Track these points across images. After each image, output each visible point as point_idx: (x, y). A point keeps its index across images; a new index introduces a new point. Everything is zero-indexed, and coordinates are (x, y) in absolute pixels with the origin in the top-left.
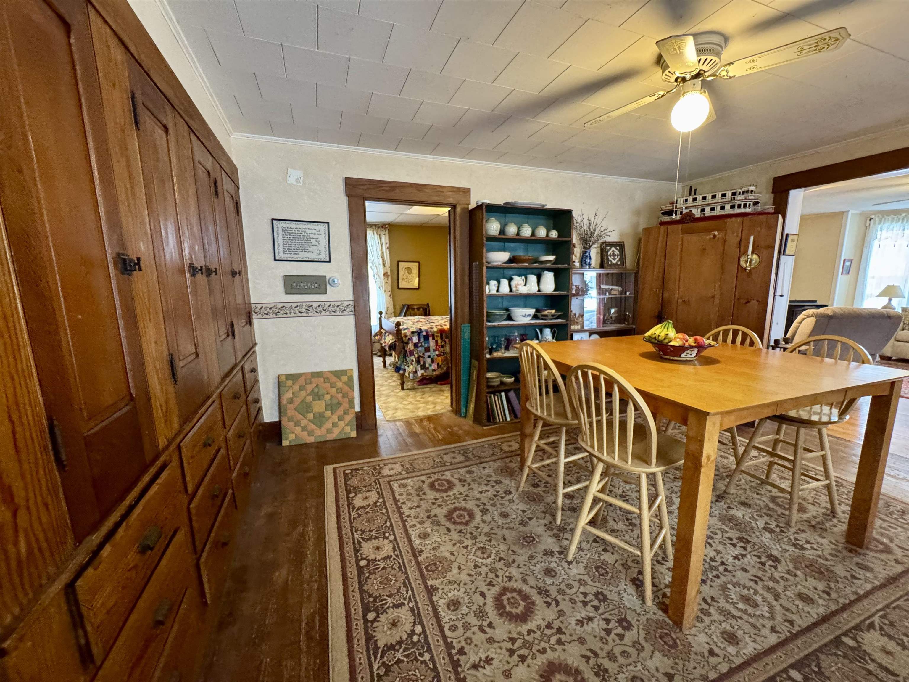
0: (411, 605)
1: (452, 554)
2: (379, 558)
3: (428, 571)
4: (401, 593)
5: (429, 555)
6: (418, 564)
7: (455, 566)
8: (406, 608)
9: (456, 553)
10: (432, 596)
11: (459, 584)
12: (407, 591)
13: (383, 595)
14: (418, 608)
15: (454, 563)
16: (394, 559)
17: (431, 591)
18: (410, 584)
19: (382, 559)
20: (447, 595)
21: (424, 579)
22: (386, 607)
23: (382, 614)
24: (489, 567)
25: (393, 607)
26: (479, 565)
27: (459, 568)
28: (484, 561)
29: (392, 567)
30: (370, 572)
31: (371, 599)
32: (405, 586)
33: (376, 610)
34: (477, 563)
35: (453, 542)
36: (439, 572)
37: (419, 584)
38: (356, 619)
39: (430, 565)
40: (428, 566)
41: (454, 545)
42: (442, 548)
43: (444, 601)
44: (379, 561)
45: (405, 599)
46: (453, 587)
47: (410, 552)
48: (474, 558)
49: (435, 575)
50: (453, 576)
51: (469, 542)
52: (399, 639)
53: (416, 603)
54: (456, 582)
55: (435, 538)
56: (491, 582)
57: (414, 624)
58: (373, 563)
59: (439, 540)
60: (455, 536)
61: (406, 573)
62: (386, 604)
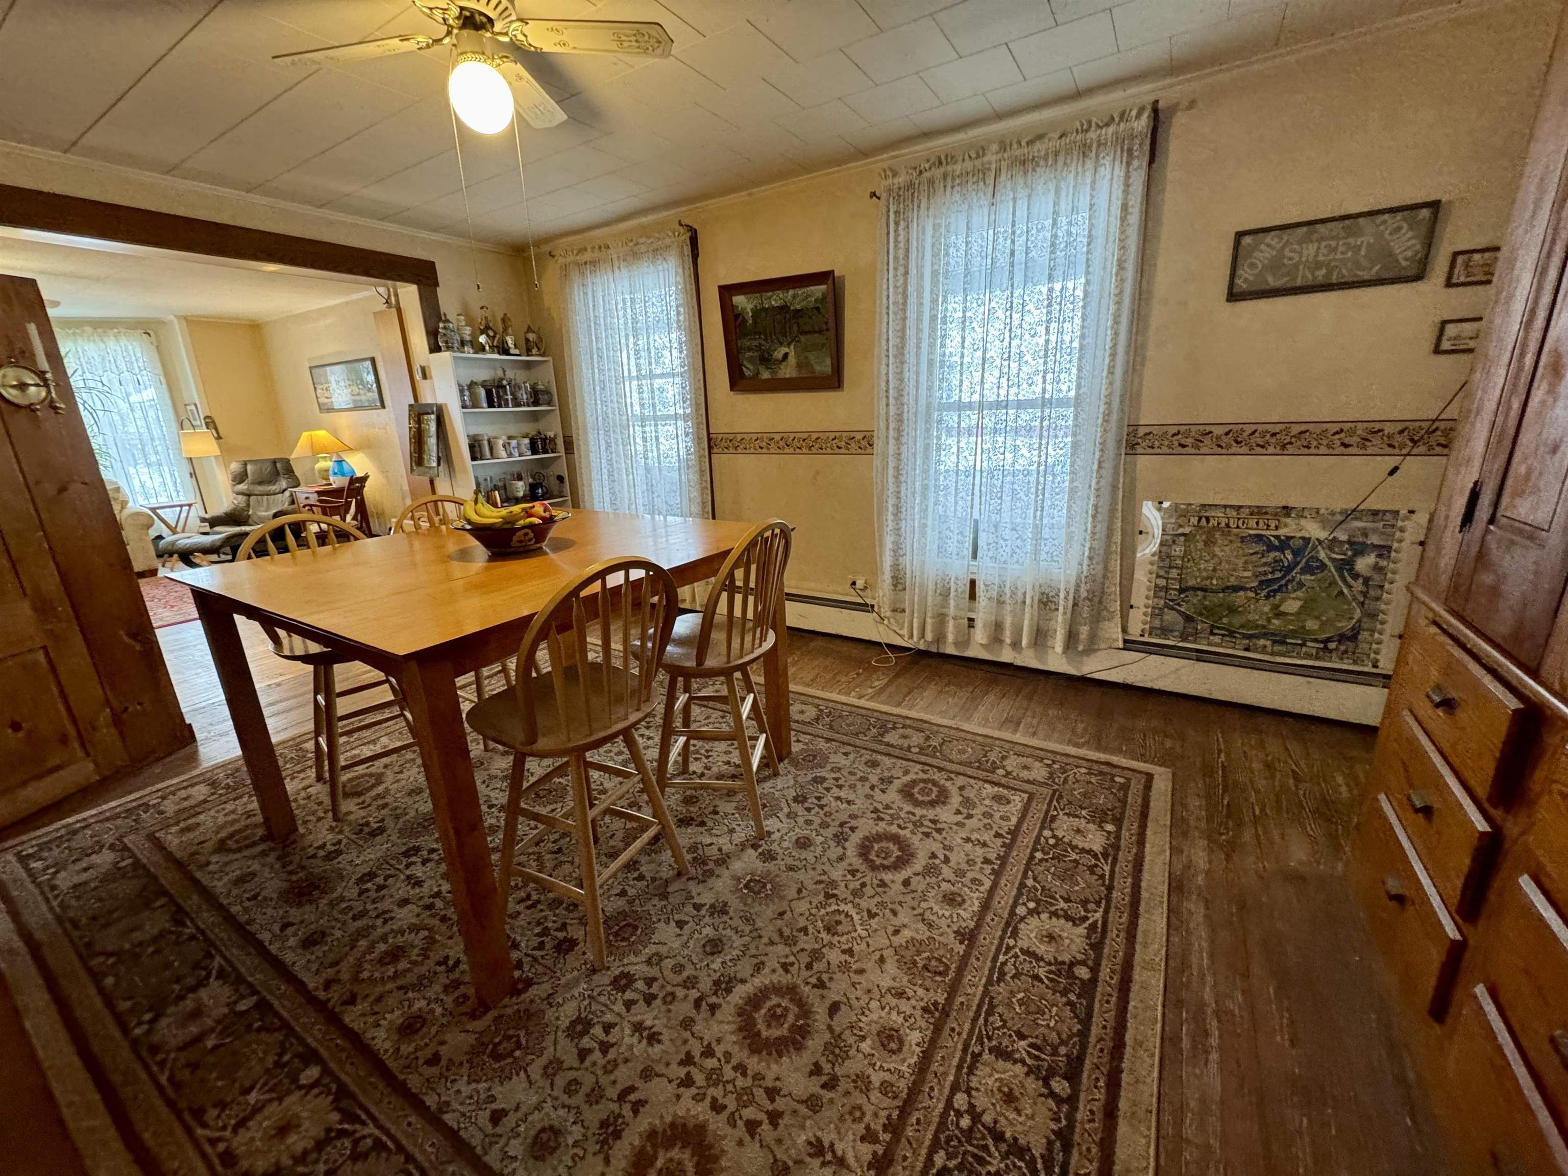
0: (1011, 942)
1: (882, 960)
2: (1019, 1069)
3: (947, 967)
4: (1016, 968)
5: (921, 992)
6: (952, 991)
7: (897, 940)
8: (1024, 943)
9: (877, 955)
10: (972, 931)
11: (922, 915)
12: (1004, 964)
13: (1047, 987)
14: (1004, 931)
15: (896, 944)
16: (990, 1039)
17: (969, 937)
18: (992, 970)
19: (1015, 1062)
20: (951, 916)
21: (964, 960)
22: (1053, 968)
23: (1064, 963)
24: (857, 900)
25: (1042, 959)
26: (865, 914)
27: (896, 932)
28: (853, 912)
29: (1004, 1026)
30: (1055, 1053)
31: (1073, 997)
32: (1002, 974)
33: (1071, 975)
34: (866, 917)
35: (856, 978)
36: (931, 951)
37: (978, 959)
38: (1110, 985)
39: (937, 973)
40: (940, 974)
41: (861, 971)
42: (886, 983)
43: (961, 912)
44: (1023, 1062)
45: (1016, 956)
46: (934, 918)
47: (947, 1029)
48: (859, 928)
49: (941, 952)
50: (917, 931)
51: (834, 956)
52: (1054, 919)
53: (1002, 939)
54: (923, 920)
55: (876, 1015)
56: (879, 886)
57: (1022, 919)
58: (1038, 1068)
59: (874, 1005)
60: (838, 987)
61: (986, 992)
62: (1051, 972)
